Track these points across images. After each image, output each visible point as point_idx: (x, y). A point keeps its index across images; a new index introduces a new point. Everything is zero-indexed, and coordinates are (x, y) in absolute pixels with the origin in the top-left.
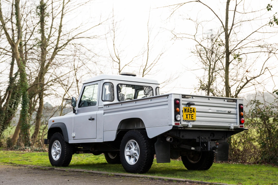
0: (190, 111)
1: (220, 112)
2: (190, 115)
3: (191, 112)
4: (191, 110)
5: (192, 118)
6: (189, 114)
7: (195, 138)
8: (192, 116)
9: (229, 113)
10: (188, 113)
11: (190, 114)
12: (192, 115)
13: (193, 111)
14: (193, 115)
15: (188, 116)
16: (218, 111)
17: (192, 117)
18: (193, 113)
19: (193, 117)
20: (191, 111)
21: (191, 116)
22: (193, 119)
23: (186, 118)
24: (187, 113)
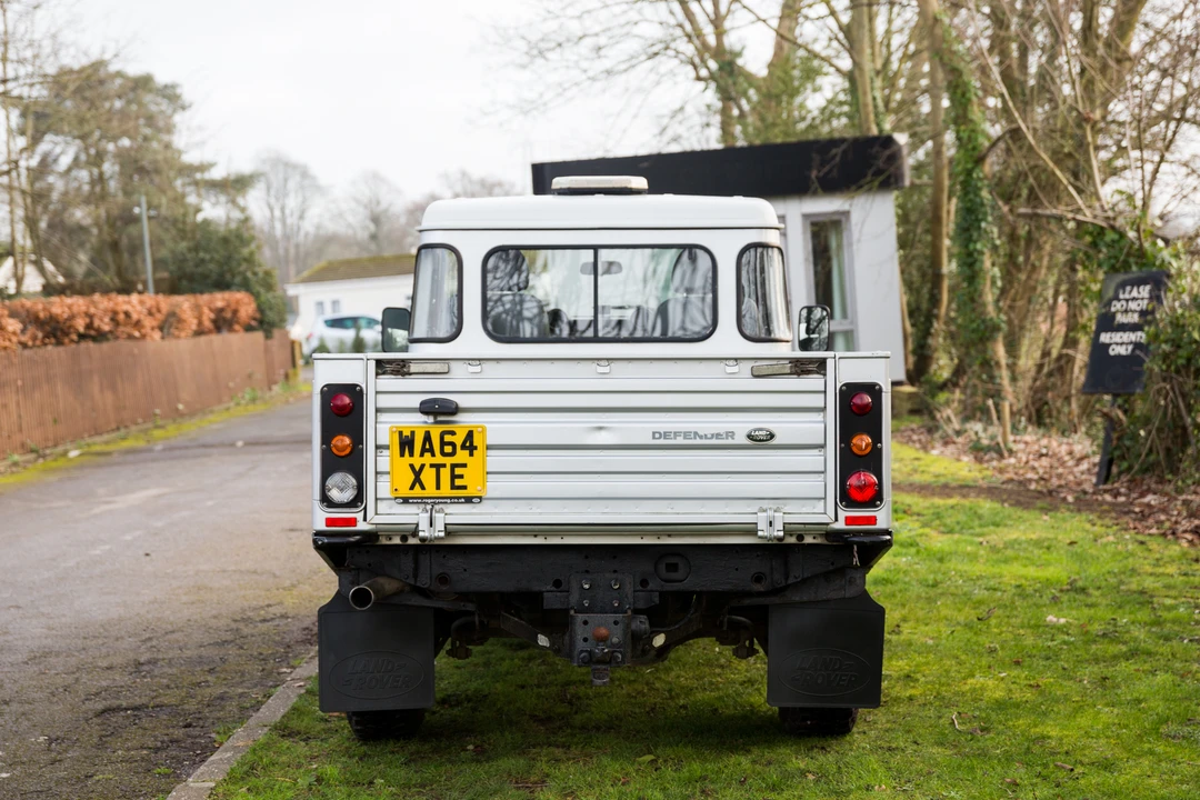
0: (443, 443)
1: (680, 441)
2: (438, 467)
3: (448, 449)
4: (448, 438)
5: (453, 487)
6: (432, 466)
7: (536, 587)
8: (458, 471)
9: (762, 440)
10: (428, 458)
11: (444, 466)
12: (454, 466)
13: (463, 447)
14: (464, 466)
15: (428, 476)
16: (666, 435)
17: (454, 477)
18: (462, 456)
19: (461, 477)
20: (453, 444)
21: (445, 474)
22: (465, 487)
23: (412, 488)
24: (417, 461)
